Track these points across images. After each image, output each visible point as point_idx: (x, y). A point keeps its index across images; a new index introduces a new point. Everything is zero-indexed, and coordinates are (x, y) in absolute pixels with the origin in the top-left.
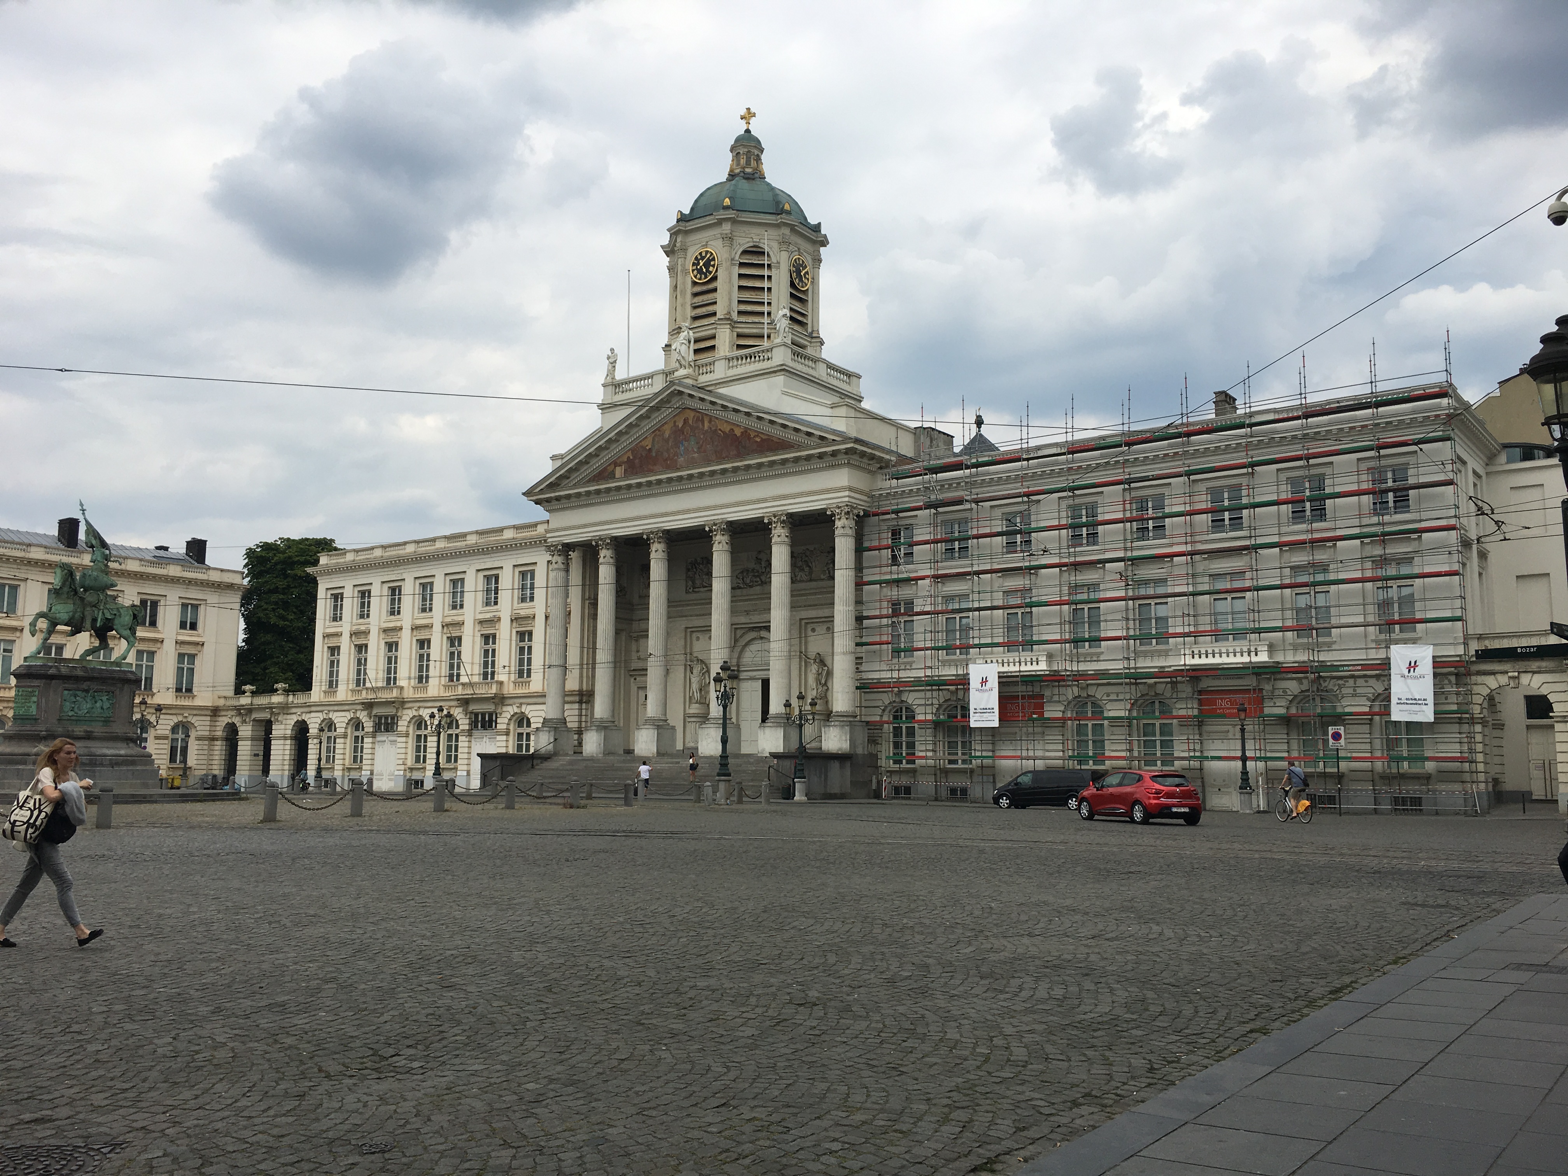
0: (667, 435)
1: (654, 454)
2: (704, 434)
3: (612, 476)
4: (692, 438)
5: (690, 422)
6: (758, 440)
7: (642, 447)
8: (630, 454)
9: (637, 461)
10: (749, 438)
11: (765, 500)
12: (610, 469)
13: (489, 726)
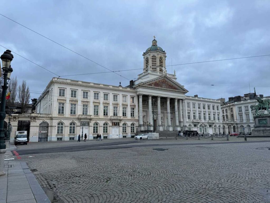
0: (161, 82)
1: (159, 84)
3: (152, 85)
4: (165, 84)
6: (174, 87)
9: (156, 84)
13: (116, 125)
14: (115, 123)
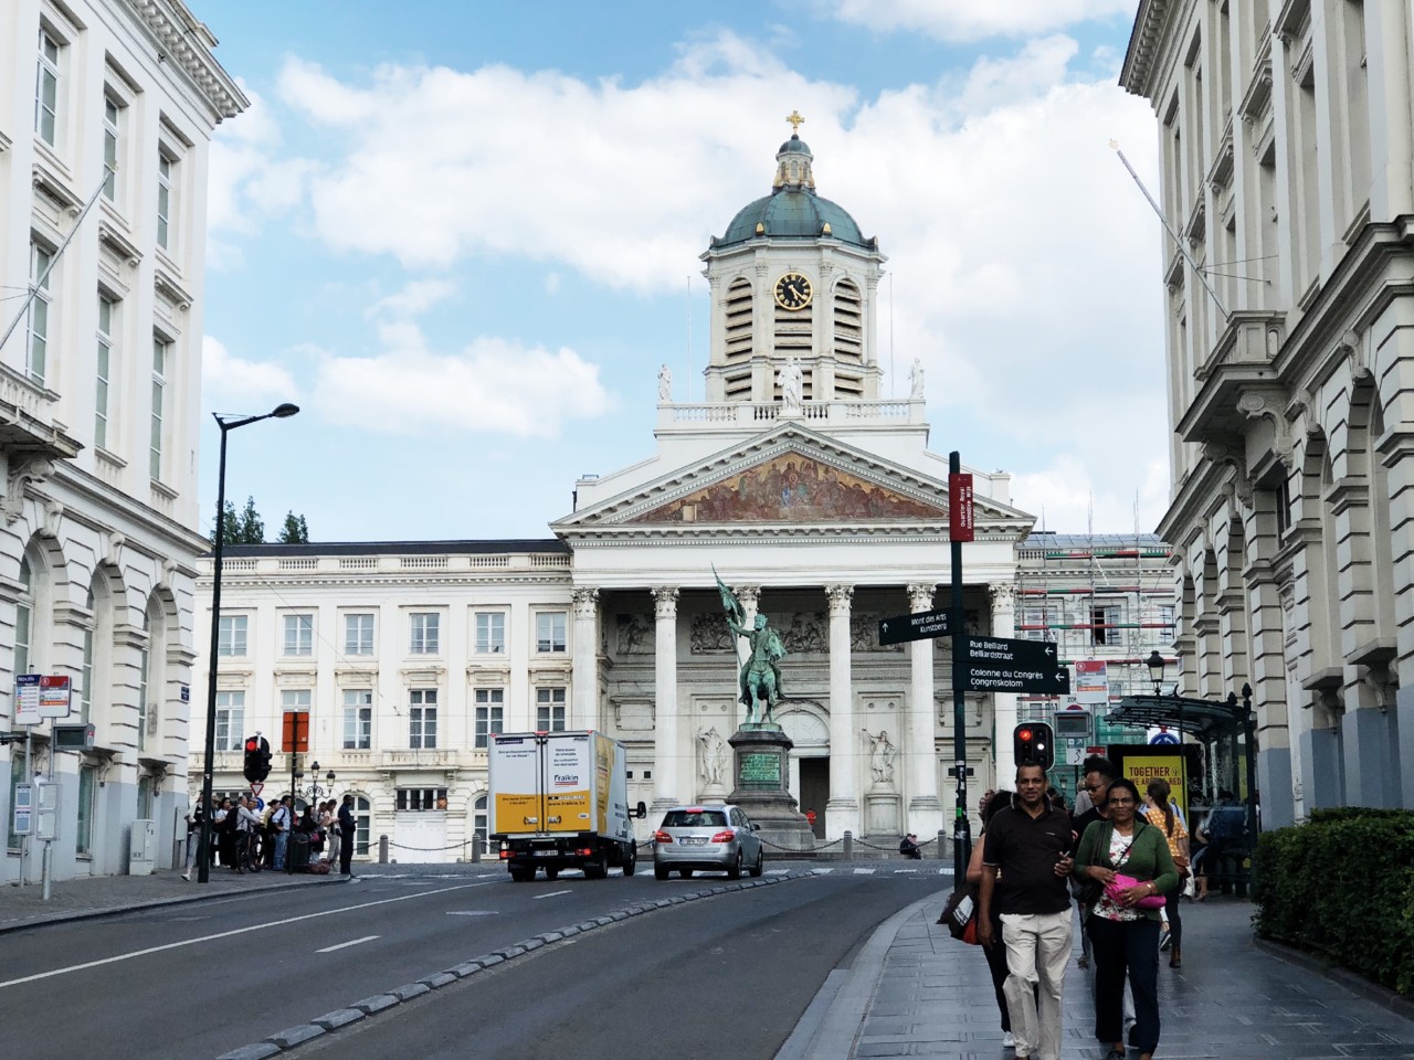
0: (762, 478)
1: (743, 498)
2: (818, 485)
3: (677, 516)
4: (801, 487)
5: (797, 468)
6: (895, 501)
7: (725, 488)
8: (706, 494)
9: (717, 504)
10: (882, 495)
11: (909, 568)
12: (678, 506)
13: (428, 804)
14: (422, 796)
